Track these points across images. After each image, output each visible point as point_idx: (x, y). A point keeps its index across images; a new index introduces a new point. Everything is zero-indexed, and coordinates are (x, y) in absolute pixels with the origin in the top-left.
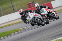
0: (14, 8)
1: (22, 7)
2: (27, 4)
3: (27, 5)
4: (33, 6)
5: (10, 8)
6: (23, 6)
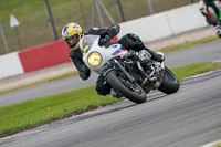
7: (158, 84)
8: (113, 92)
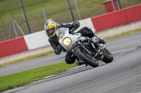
0: (73, 11)
1: (92, 9)
2: (104, 4)
3: (103, 6)
4: (117, 9)
5: (64, 10)
6: (95, 7)
7: (102, 57)
8: (76, 61)
